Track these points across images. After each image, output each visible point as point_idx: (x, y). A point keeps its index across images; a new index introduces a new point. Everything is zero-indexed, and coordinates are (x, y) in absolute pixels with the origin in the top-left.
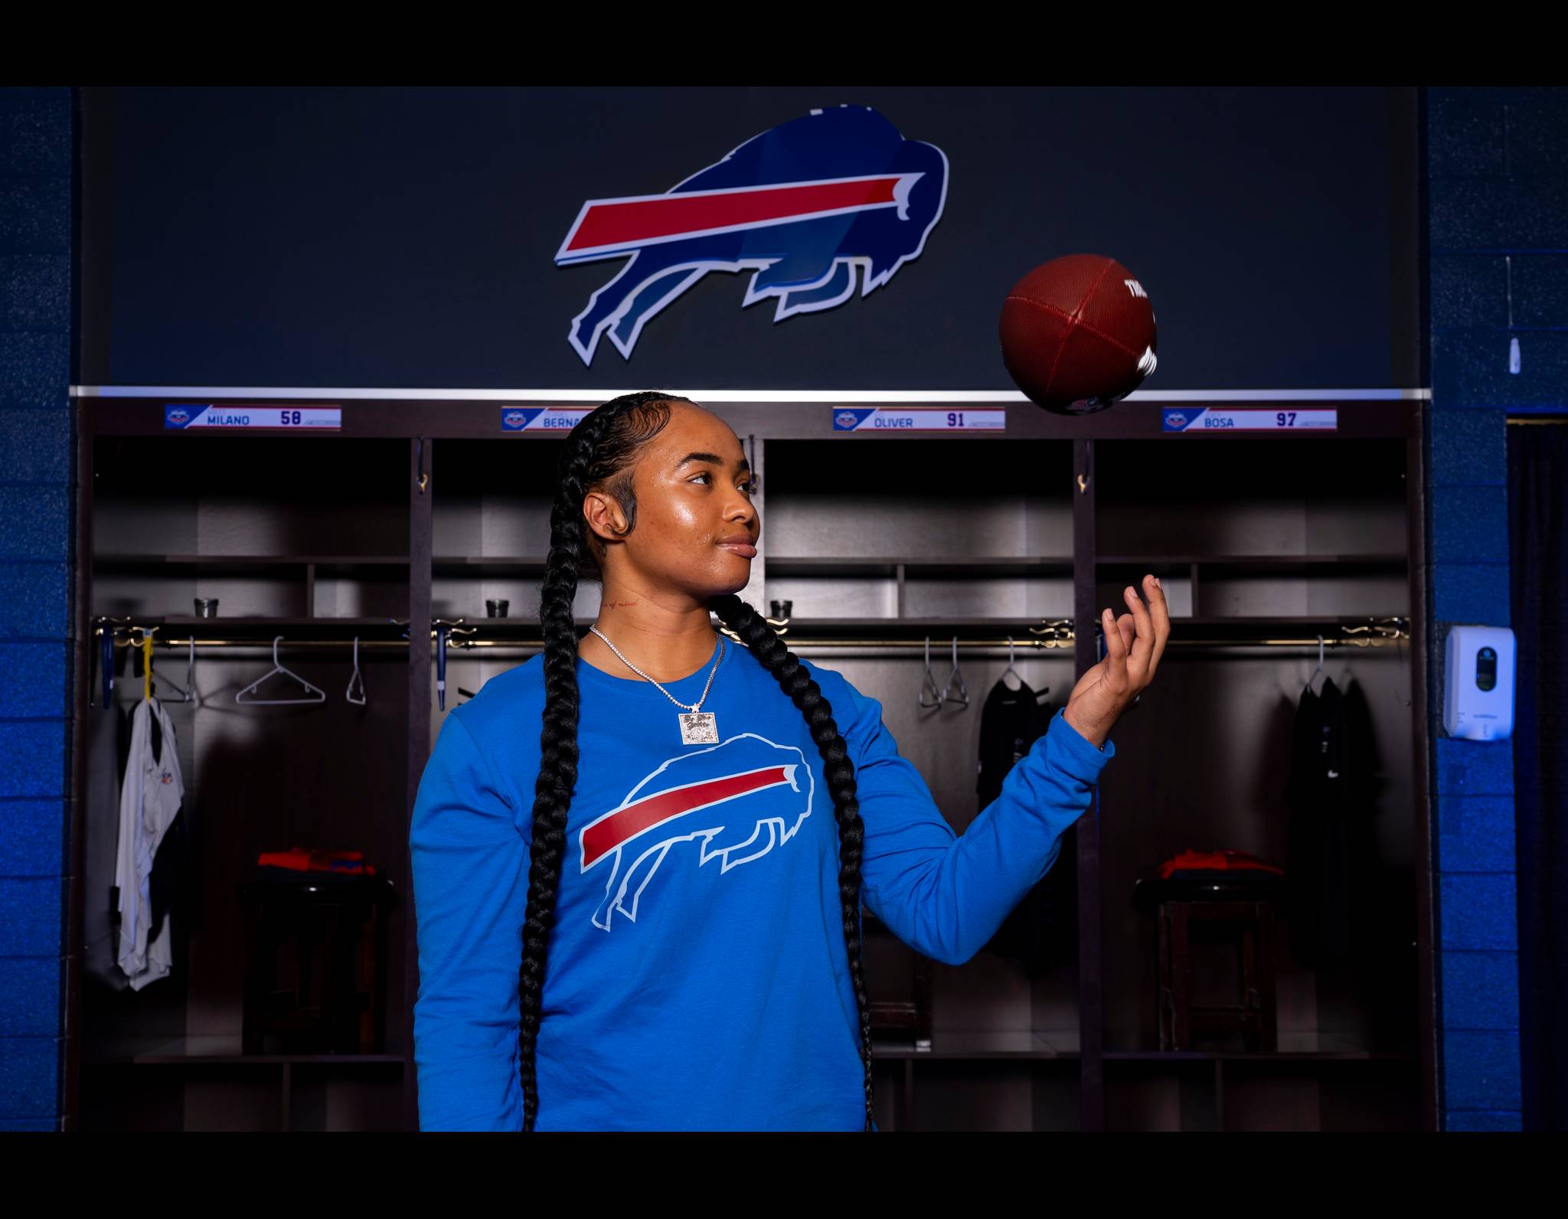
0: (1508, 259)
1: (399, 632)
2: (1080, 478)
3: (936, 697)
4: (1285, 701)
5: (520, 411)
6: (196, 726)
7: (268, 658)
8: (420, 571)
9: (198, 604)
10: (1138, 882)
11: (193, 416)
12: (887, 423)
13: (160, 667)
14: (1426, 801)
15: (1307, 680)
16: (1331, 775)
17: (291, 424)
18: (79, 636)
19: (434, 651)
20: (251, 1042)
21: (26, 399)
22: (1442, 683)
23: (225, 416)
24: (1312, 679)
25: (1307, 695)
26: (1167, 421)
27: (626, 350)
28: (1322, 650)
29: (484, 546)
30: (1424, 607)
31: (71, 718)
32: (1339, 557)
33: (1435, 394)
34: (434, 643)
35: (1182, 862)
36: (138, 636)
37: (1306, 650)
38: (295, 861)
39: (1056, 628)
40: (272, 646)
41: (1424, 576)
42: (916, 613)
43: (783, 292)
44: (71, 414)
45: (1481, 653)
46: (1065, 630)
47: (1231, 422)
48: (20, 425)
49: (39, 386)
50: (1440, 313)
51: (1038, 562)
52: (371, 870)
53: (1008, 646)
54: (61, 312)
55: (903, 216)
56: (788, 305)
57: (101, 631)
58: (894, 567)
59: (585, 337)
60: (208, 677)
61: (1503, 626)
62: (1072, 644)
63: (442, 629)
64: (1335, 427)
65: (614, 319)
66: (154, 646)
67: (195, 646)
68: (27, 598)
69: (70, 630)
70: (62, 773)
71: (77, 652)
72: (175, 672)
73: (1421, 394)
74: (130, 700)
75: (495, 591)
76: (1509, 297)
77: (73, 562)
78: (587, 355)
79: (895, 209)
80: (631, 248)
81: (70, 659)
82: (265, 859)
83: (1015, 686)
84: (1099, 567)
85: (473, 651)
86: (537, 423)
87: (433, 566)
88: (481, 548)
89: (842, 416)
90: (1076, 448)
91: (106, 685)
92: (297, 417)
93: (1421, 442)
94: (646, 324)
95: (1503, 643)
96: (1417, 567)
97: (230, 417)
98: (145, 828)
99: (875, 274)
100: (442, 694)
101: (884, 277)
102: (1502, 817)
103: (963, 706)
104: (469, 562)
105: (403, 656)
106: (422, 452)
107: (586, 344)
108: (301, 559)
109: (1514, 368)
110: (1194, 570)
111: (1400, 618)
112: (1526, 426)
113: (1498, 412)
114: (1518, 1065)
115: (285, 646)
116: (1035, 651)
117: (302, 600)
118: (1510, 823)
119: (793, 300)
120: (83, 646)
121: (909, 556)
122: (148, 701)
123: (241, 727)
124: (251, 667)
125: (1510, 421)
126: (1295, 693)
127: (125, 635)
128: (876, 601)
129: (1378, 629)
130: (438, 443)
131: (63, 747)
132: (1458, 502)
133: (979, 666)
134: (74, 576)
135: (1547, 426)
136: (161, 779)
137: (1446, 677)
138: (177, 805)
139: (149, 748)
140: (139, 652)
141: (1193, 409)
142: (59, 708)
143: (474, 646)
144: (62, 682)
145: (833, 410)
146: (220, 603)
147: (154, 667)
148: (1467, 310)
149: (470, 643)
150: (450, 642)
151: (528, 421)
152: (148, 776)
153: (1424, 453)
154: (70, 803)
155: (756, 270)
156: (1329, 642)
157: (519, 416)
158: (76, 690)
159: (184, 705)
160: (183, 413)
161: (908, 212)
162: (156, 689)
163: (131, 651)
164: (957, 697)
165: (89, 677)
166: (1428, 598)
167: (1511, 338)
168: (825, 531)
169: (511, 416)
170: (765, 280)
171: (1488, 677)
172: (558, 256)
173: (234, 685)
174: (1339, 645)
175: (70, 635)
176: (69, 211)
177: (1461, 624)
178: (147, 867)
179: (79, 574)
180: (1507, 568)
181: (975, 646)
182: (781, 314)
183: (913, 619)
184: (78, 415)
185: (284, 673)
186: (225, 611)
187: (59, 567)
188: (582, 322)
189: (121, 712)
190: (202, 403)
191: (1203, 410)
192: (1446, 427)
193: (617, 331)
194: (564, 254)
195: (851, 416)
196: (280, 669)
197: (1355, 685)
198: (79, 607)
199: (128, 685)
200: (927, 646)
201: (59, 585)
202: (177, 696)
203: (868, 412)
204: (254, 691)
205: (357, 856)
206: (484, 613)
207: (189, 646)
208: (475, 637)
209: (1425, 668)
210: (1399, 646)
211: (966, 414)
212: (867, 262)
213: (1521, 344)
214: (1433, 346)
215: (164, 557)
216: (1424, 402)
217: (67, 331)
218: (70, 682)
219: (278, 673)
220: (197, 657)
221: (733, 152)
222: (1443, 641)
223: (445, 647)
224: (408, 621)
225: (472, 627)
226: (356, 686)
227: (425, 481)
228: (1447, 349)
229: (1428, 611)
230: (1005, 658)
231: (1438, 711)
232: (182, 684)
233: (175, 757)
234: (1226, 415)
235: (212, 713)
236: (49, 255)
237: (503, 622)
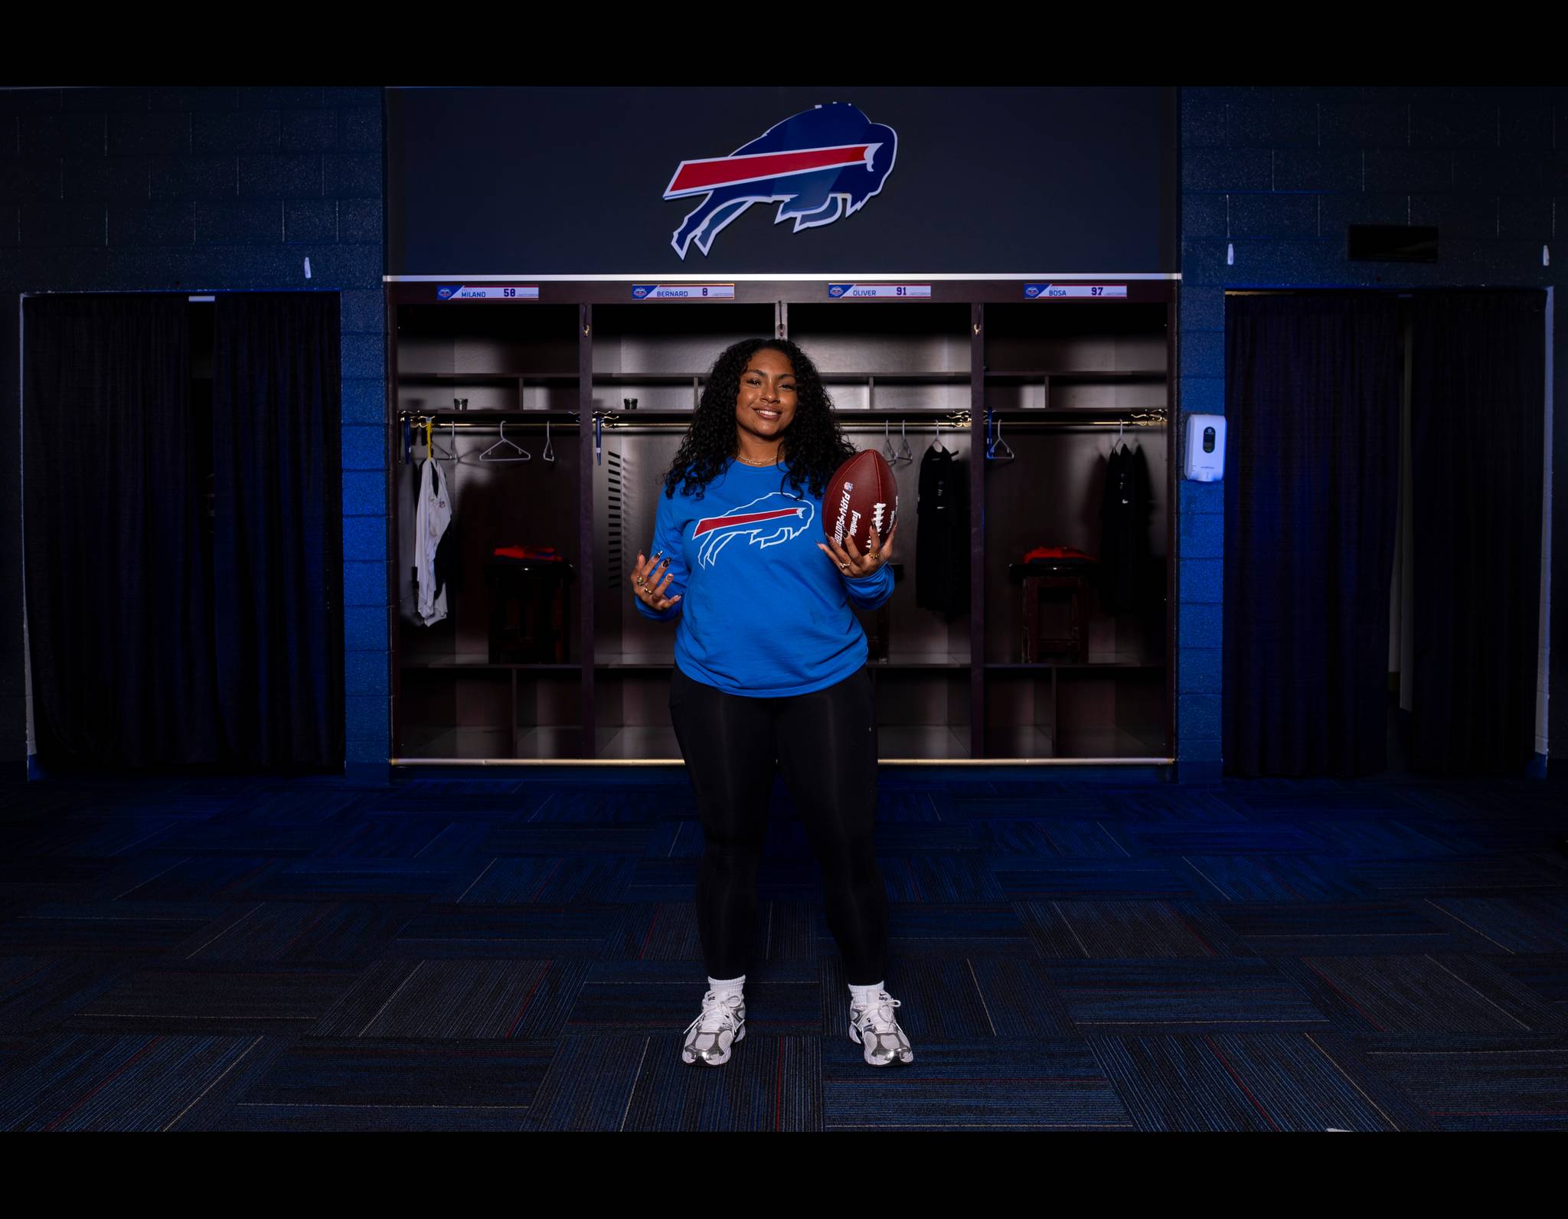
0: (1227, 196)
1: (573, 419)
2: (975, 326)
3: (893, 456)
4: (1101, 458)
5: (643, 287)
6: (456, 473)
7: (497, 434)
8: (586, 382)
9: (456, 401)
10: (1011, 565)
11: (454, 292)
12: (860, 293)
13: (435, 439)
14: (1174, 517)
15: (1114, 444)
16: (1124, 502)
17: (510, 297)
18: (391, 422)
19: (594, 429)
20: (493, 655)
21: (358, 284)
22: (1184, 447)
23: (472, 292)
24: (1117, 445)
25: (1114, 455)
26: (1027, 292)
27: (705, 250)
28: (1121, 427)
29: (622, 366)
30: (1176, 404)
31: (389, 470)
32: (1133, 372)
33: (1183, 277)
34: (594, 425)
35: (1036, 554)
36: (423, 421)
37: (1114, 427)
38: (516, 553)
39: (963, 415)
40: (499, 427)
41: (1176, 385)
42: (880, 406)
43: (798, 215)
44: (384, 292)
45: (1206, 430)
46: (967, 416)
47: (1064, 292)
48: (355, 299)
49: (365, 276)
50: (1187, 228)
51: (953, 375)
52: (560, 559)
53: (935, 426)
54: (377, 232)
55: (870, 169)
56: (802, 222)
57: (403, 419)
58: (868, 378)
59: (681, 243)
60: (462, 445)
61: (1222, 415)
62: (970, 424)
63: (598, 417)
64: (1125, 296)
65: (698, 232)
66: (433, 427)
67: (455, 427)
68: (362, 400)
69: (386, 418)
70: (384, 501)
71: (390, 431)
72: (443, 442)
73: (1177, 276)
74: (420, 459)
75: (629, 393)
76: (1228, 220)
77: (387, 379)
78: (682, 254)
79: (866, 164)
80: (709, 189)
81: (386, 435)
82: (498, 552)
83: (939, 450)
84: (986, 378)
85: (616, 429)
86: (653, 294)
87: (593, 380)
88: (621, 367)
89: (834, 289)
90: (973, 308)
91: (407, 450)
92: (513, 292)
93: (1176, 304)
94: (717, 235)
95: (1219, 424)
96: (1172, 380)
97: (474, 293)
98: (430, 533)
99: (852, 205)
100: (599, 455)
101: (859, 206)
102: (1215, 528)
103: (909, 461)
104: (614, 376)
105: (576, 432)
106: (586, 312)
107: (682, 248)
108: (515, 375)
109: (1230, 262)
110: (1047, 380)
111: (1163, 410)
112: (1237, 296)
113: (1220, 287)
114: (1221, 669)
115: (507, 426)
116: (951, 428)
117: (516, 399)
118: (1221, 529)
119: (805, 219)
120: (394, 428)
121: (877, 371)
122: (430, 459)
123: (481, 474)
124: (486, 439)
125: (1227, 293)
126: (1106, 452)
127: (416, 421)
128: (857, 398)
129: (1152, 415)
130: (594, 306)
131: (384, 486)
132: (1196, 341)
133: (919, 437)
134: (388, 387)
135: (1249, 296)
136: (438, 505)
137: (1186, 445)
138: (449, 520)
139: (432, 486)
140: (424, 431)
141: (1042, 285)
142: (382, 463)
143: (617, 426)
144: (383, 449)
145: (829, 286)
146: (469, 401)
147: (433, 439)
148: (1204, 227)
149: (615, 425)
150: (604, 424)
151: (648, 293)
152: (431, 503)
153: (1178, 311)
154: (389, 518)
155: (783, 201)
156: (1127, 423)
157: (642, 290)
158: (390, 453)
159: (449, 460)
160: (447, 291)
161: (873, 166)
162: (434, 452)
163: (420, 430)
164: (906, 456)
165: (397, 446)
166: (1178, 398)
167: (1228, 244)
168: (827, 356)
169: (638, 290)
170: (788, 207)
171: (1210, 444)
172: (664, 196)
173: (477, 450)
174: (1131, 425)
175: (386, 422)
176: (381, 172)
177: (1196, 413)
178: (433, 556)
179: (390, 386)
180: (1224, 380)
181: (916, 426)
182: (797, 228)
183: (880, 410)
184: (388, 293)
185: (507, 443)
186: (471, 407)
187: (379, 382)
188: (679, 233)
189: (415, 465)
190: (459, 284)
191: (1048, 286)
192: (1190, 296)
193: (700, 239)
194: (669, 194)
195: (839, 289)
196: (504, 440)
197: (1140, 449)
198: (391, 405)
199: (418, 450)
200: (887, 426)
201: (379, 392)
202: (446, 456)
203: (850, 286)
204: (490, 454)
205: (552, 550)
206: (623, 407)
207: (451, 427)
208: (618, 421)
209: (1175, 439)
210: (1162, 425)
211: (907, 287)
212: (849, 197)
213: (1233, 246)
214: (1183, 249)
215: (436, 374)
216: (1178, 280)
217: (381, 243)
218: (387, 448)
219: (503, 443)
220: (457, 433)
221: (768, 131)
222: (1186, 423)
223: (600, 427)
224: (579, 412)
225: (616, 415)
226: (549, 451)
227: (588, 330)
228: (1191, 250)
229: (1177, 405)
230: (934, 432)
231: (1182, 465)
232: (447, 449)
233: (446, 493)
234: (1061, 288)
235: (465, 466)
236: (370, 199)
237: (634, 412)
